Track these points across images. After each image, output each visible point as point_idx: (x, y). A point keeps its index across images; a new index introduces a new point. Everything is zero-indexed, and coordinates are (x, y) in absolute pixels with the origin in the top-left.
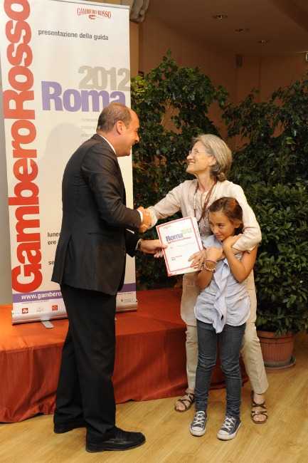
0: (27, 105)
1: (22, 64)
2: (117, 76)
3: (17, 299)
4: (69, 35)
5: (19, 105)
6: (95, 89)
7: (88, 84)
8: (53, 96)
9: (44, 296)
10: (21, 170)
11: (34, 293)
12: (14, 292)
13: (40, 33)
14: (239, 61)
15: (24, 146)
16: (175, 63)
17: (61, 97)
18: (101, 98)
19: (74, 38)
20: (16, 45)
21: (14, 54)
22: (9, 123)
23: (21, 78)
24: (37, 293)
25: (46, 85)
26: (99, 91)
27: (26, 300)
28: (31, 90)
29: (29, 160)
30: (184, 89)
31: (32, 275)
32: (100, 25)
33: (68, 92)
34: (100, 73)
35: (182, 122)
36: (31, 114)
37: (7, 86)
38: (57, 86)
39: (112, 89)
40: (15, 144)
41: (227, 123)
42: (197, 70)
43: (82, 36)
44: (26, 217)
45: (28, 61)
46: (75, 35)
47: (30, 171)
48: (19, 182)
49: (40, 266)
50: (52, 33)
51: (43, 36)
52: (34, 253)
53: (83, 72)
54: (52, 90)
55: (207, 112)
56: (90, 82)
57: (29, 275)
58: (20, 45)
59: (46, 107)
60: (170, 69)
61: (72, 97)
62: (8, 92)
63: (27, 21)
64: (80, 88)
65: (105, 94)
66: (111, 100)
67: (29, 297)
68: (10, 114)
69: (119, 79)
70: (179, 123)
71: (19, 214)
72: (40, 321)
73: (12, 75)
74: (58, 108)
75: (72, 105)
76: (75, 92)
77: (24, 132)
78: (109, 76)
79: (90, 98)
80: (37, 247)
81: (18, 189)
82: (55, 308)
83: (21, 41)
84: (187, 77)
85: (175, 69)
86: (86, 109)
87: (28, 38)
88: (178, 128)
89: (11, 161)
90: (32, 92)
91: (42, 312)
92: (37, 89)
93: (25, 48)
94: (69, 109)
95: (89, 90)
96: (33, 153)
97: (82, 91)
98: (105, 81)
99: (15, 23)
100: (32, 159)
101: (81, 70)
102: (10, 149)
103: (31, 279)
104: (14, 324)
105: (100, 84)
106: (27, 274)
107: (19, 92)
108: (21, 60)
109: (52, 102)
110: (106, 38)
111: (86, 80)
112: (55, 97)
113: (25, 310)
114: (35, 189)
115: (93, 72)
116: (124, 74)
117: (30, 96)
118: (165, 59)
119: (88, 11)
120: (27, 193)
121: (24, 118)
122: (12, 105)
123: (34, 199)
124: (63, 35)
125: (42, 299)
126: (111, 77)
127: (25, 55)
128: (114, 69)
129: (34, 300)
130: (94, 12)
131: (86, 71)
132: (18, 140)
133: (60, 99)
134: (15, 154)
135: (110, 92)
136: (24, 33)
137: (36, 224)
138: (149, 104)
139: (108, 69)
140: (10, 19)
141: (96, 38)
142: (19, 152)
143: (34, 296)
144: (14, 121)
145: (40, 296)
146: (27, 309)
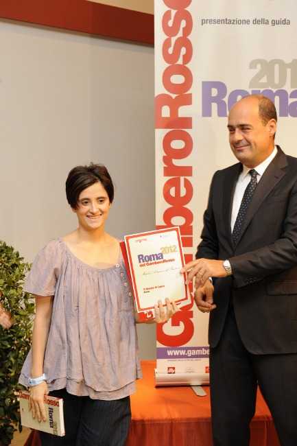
0: (183, 112)
1: (180, 62)
3: (162, 354)
5: (174, 111)
6: (270, 89)
7: (261, 81)
8: (215, 100)
9: (194, 352)
10: (172, 192)
11: (183, 349)
12: (159, 345)
13: (204, 22)
15: (177, 162)
17: (226, 99)
18: (277, 99)
19: (245, 26)
20: (174, 40)
21: (171, 51)
22: (160, 134)
23: (178, 79)
24: (187, 349)
25: (207, 86)
26: (274, 91)
27: (174, 357)
28: (188, 92)
29: (182, 179)
31: (182, 324)
33: (235, 93)
34: (277, 66)
36: (187, 122)
37: (160, 89)
38: (221, 87)
39: (292, 87)
40: (167, 160)
43: (256, 22)
45: (187, 58)
46: (247, 22)
47: (183, 192)
48: (169, 206)
49: (191, 314)
50: (218, 22)
51: (207, 26)
53: (255, 67)
54: (214, 92)
56: (264, 80)
57: (178, 325)
58: (179, 38)
59: (207, 112)
62: (162, 96)
63: (188, 9)
64: (250, 87)
65: (282, 94)
66: (291, 101)
67: (176, 353)
72: (190, 386)
73: (166, 75)
74: (221, 113)
77: (178, 144)
78: (289, 71)
81: (168, 216)
83: (180, 34)
87: (188, 29)
89: (161, 180)
90: (191, 94)
91: (192, 374)
92: (196, 91)
93: (185, 42)
95: (262, 90)
96: (188, 171)
97: (253, 91)
98: (283, 77)
99: (173, 12)
100: (187, 178)
101: (253, 65)
102: (160, 166)
103: (179, 330)
104: (158, 387)
105: (277, 81)
106: (175, 323)
107: (174, 96)
108: (179, 56)
109: (214, 106)
110: (285, 22)
111: (258, 77)
112: (218, 100)
113: (171, 370)
114: (189, 216)
115: (267, 67)
117: (187, 100)
120: (178, 221)
121: (179, 127)
122: (166, 112)
123: (187, 228)
124: (232, 23)
125: (193, 357)
126: (291, 71)
127: (183, 51)
128: (295, 61)
129: (186, 357)
131: (259, 66)
132: (170, 154)
133: (224, 102)
134: (167, 172)
135: (289, 91)
136: (183, 24)
137: (188, 259)
139: (288, 61)
140: (169, 9)
141: (274, 23)
142: (170, 170)
143: (183, 353)
144: (168, 130)
145: (190, 353)
146: (174, 368)
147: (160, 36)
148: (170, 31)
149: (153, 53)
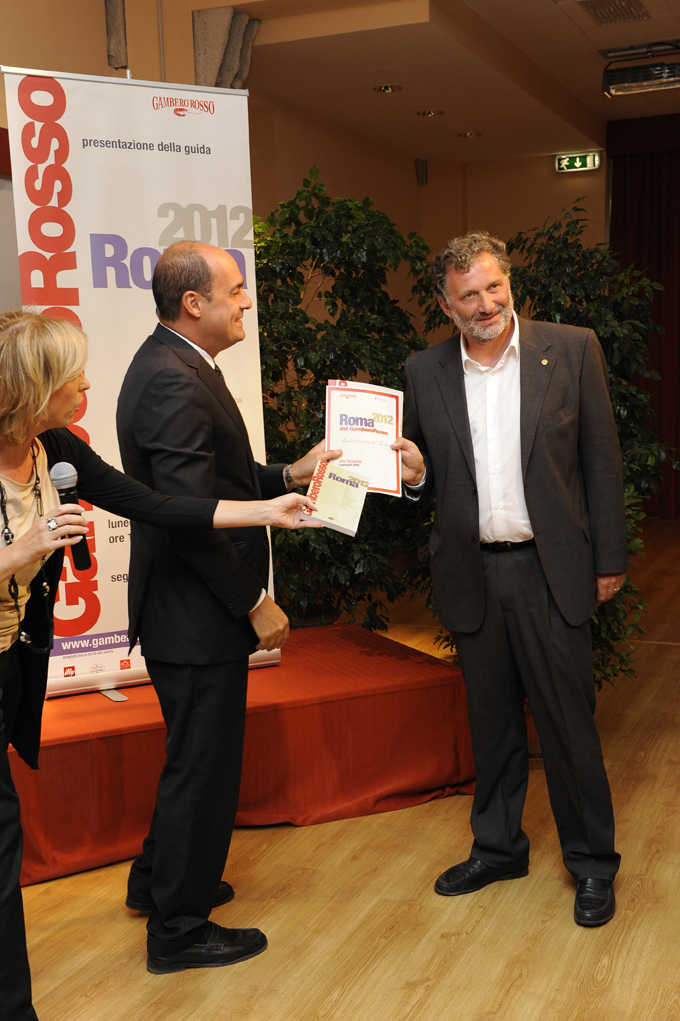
0: (64, 279)
1: (54, 202)
2: (228, 221)
4: (138, 146)
5: (50, 279)
7: (175, 236)
8: (111, 262)
9: (102, 641)
11: (86, 638)
13: (86, 143)
14: (422, 171)
16: (326, 191)
17: (127, 262)
19: (147, 152)
20: (41, 168)
21: (38, 185)
23: (52, 229)
24: (91, 638)
25: (98, 241)
27: (73, 651)
28: (70, 250)
30: (344, 240)
31: (81, 600)
32: (195, 127)
33: (140, 253)
34: (197, 215)
35: (339, 302)
36: (72, 295)
37: (25, 244)
38: (119, 243)
41: (421, 302)
42: (366, 202)
43: (163, 147)
45: (65, 196)
46: (150, 147)
49: (95, 586)
50: (106, 144)
51: (91, 149)
53: (167, 215)
54: (109, 251)
55: (385, 282)
56: (180, 233)
57: (76, 603)
58: (49, 167)
59: (100, 281)
60: (315, 203)
61: (147, 262)
62: (30, 256)
63: (61, 122)
64: (160, 244)
67: (75, 645)
69: (234, 226)
70: (334, 305)
72: (98, 691)
73: (35, 223)
74: (122, 283)
76: (150, 252)
78: (214, 221)
82: (125, 664)
83: (51, 160)
84: (351, 217)
85: (325, 201)
87: (63, 153)
88: (332, 314)
90: (74, 253)
91: (100, 674)
92: (81, 247)
93: (58, 172)
94: (143, 285)
98: (206, 230)
99: (38, 126)
101: (163, 211)
103: (78, 610)
105: (198, 236)
106: (71, 601)
107: (48, 255)
108: (51, 194)
109: (111, 272)
110: (205, 149)
111: (171, 229)
112: (116, 262)
113: (70, 670)
115: (183, 215)
116: (242, 216)
117: (70, 262)
118: (306, 183)
119: (171, 102)
121: (60, 303)
122: (37, 279)
125: (101, 648)
126: (218, 223)
127: (58, 186)
128: (222, 208)
129: (90, 649)
130: (183, 102)
131: (172, 213)
133: (125, 266)
136: (55, 144)
138: (278, 269)
139: (212, 207)
140: (29, 120)
141: (189, 150)
143: (85, 644)
144: (44, 308)
145: (96, 643)
146: (73, 668)
147: (19, 163)
148: (35, 155)
149: (11, 189)
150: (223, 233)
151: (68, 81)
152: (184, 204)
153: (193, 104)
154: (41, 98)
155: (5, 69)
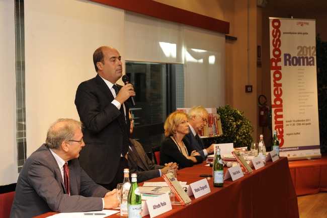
0: (279, 64)
1: (277, 47)
2: (311, 50)
4: (293, 33)
5: (276, 64)
6: (303, 56)
9: (285, 149)
10: (276, 93)
11: (281, 148)
13: (284, 33)
15: (277, 82)
17: (291, 60)
18: (305, 59)
19: (295, 35)
20: (275, 39)
21: (275, 43)
22: (272, 72)
23: (277, 53)
25: (286, 55)
26: (305, 57)
28: (280, 57)
29: (279, 88)
32: (305, 28)
34: (305, 49)
36: (280, 68)
37: (272, 57)
38: (289, 55)
40: (274, 81)
43: (299, 33)
44: (278, 113)
45: (280, 45)
46: (296, 33)
47: (279, 93)
48: (275, 97)
49: (283, 136)
50: (288, 33)
51: (285, 35)
52: (281, 130)
54: (288, 57)
56: (302, 53)
59: (286, 64)
61: (295, 60)
62: (273, 59)
63: (280, 29)
64: (298, 55)
65: (307, 58)
66: (309, 60)
68: (273, 68)
71: (276, 112)
73: (274, 51)
74: (290, 65)
75: (295, 63)
76: (295, 57)
77: (277, 76)
79: (301, 60)
80: (282, 127)
81: (275, 101)
82: (289, 155)
83: (277, 38)
86: (300, 65)
87: (279, 36)
89: (273, 88)
92: (282, 57)
93: (279, 40)
94: (294, 65)
95: (301, 56)
96: (280, 85)
97: (298, 57)
98: (307, 52)
99: (275, 30)
101: (298, 48)
102: (272, 83)
105: (305, 53)
107: (276, 59)
108: (277, 45)
109: (288, 62)
110: (307, 34)
111: (300, 52)
112: (289, 60)
114: (281, 101)
115: (302, 48)
116: (314, 48)
117: (279, 60)
119: (300, 23)
120: (278, 103)
121: (278, 69)
122: (274, 64)
123: (281, 105)
124: (290, 33)
126: (309, 50)
127: (278, 43)
128: (310, 47)
130: (303, 23)
131: (300, 48)
132: (276, 79)
134: (275, 86)
135: (309, 56)
136: (278, 34)
137: (281, 116)
139: (308, 46)
141: (304, 34)
142: (276, 85)
144: (274, 71)
145: (283, 150)
147: (271, 38)
148: (275, 37)
150: (310, 53)
151: (281, 20)
152: (303, 46)
153: (305, 23)
154: (276, 24)
155: (270, 18)
